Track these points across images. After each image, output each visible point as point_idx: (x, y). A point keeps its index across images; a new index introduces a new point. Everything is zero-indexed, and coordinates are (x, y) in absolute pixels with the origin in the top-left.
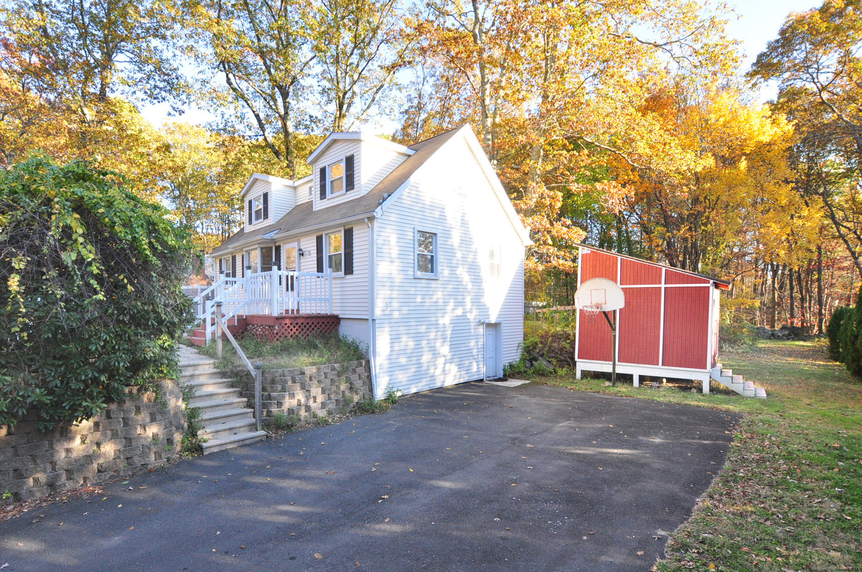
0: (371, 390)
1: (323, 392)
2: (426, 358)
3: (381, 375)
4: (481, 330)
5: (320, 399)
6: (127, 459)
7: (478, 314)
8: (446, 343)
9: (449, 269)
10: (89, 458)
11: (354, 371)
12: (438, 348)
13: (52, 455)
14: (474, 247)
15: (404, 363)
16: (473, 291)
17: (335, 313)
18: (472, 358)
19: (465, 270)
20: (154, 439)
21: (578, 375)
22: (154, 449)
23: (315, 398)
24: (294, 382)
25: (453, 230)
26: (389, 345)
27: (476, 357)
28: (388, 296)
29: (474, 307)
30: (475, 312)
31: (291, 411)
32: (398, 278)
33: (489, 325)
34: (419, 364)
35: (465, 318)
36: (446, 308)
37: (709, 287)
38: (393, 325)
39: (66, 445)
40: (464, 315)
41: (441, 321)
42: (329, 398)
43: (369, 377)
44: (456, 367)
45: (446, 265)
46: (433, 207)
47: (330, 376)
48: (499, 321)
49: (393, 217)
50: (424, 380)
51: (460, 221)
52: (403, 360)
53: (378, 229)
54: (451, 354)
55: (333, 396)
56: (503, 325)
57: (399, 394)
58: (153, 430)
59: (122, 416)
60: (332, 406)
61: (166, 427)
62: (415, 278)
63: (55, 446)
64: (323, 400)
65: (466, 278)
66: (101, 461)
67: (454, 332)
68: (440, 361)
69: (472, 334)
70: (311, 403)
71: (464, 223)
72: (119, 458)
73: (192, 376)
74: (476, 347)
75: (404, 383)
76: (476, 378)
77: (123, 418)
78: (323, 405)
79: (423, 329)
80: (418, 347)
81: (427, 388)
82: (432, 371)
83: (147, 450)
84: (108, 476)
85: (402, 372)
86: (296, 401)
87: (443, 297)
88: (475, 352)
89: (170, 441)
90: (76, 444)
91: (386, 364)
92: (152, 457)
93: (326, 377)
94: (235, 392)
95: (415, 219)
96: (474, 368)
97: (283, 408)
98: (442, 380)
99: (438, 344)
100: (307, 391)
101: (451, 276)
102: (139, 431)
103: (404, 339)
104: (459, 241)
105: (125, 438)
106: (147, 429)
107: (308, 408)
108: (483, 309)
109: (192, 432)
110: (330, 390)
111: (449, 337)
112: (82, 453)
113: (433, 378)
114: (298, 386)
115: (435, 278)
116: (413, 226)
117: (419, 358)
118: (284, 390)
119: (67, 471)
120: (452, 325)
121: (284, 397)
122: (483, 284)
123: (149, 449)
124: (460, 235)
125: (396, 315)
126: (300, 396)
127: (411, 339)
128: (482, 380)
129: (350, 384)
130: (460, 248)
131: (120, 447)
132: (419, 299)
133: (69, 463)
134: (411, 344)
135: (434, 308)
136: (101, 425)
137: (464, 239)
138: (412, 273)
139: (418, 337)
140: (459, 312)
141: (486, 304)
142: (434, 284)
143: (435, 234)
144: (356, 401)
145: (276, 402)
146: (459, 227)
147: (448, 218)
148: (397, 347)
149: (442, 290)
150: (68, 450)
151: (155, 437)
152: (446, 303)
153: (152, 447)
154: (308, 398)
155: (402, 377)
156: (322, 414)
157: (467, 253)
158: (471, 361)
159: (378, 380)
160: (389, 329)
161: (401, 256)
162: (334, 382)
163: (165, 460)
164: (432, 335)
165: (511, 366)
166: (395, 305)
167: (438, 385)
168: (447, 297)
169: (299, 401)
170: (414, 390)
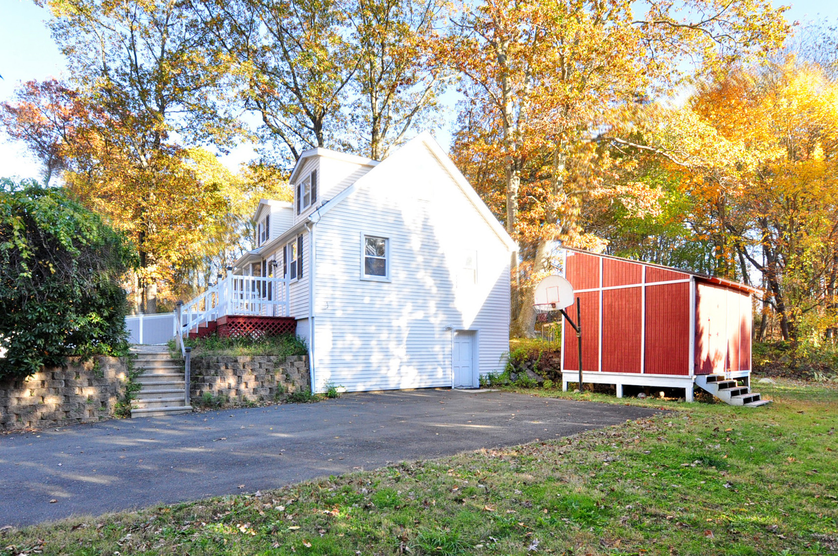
0: (309, 383)
1: (256, 379)
2: (376, 358)
3: (321, 370)
4: (450, 336)
5: (252, 384)
6: (66, 412)
7: (445, 319)
8: (401, 346)
9: (406, 272)
10: (34, 407)
11: (292, 364)
12: (391, 350)
13: (6, 401)
14: (440, 251)
15: (348, 361)
16: (439, 295)
17: (292, 315)
18: (436, 363)
19: (429, 274)
20: (89, 400)
21: (564, 387)
22: (88, 407)
23: (246, 384)
24: (227, 368)
25: (412, 235)
26: (331, 343)
27: (442, 363)
28: (329, 296)
29: (439, 312)
30: (441, 317)
31: (220, 392)
32: (342, 278)
33: (462, 333)
34: (368, 364)
35: (427, 322)
36: (402, 311)
37: (689, 282)
38: (334, 323)
39: (17, 395)
40: (426, 319)
41: (395, 323)
42: (263, 386)
43: (308, 371)
44: (416, 371)
45: (402, 269)
46: (386, 212)
47: (264, 366)
48: (474, 328)
49: (337, 222)
50: (372, 380)
51: (421, 226)
52: (348, 357)
53: (318, 233)
54: (408, 357)
55: (266, 384)
56: (479, 333)
57: (343, 390)
58: (89, 392)
59: (64, 378)
60: (264, 393)
61: (102, 392)
62: (361, 280)
63: (9, 396)
64: (255, 387)
65: (429, 282)
66: (44, 410)
67: (410, 336)
68: (394, 363)
69: (436, 339)
70: (242, 387)
71: (426, 228)
72: (58, 410)
73: (147, 362)
74: (442, 353)
75: (348, 381)
76: (442, 384)
77: (65, 380)
78: (255, 391)
79: (372, 329)
80: (366, 346)
81: (377, 388)
82: (383, 371)
83: (82, 408)
84: (48, 423)
85: (346, 369)
86: (227, 385)
87: (397, 300)
88: (440, 357)
89: (104, 404)
90: (26, 394)
91: (327, 360)
92: (87, 414)
93: (260, 367)
94: (179, 376)
95: (363, 224)
96: (440, 374)
97: (213, 389)
98: (396, 382)
99: (392, 345)
100: (239, 377)
101: (408, 280)
102: (77, 391)
103: (349, 337)
104: (420, 246)
105: (65, 396)
106: (83, 391)
107: (238, 392)
108: (455, 315)
109: (127, 400)
110: (263, 378)
111: (405, 339)
112: (28, 403)
113: (385, 378)
114: (230, 372)
115: (387, 281)
116: (359, 231)
117: (367, 358)
118: (216, 374)
119: (17, 414)
120: (409, 329)
121: (215, 380)
122: (453, 289)
123: (84, 406)
124: (422, 240)
125: (339, 314)
126: (232, 381)
127: (357, 339)
128: (450, 388)
129: (287, 375)
130: (421, 253)
131: (60, 402)
132: (367, 300)
133: (19, 409)
134: (358, 343)
135: (387, 310)
136: (46, 383)
137: (426, 243)
138: (358, 275)
139: (366, 337)
140: (420, 315)
141: (458, 309)
142: (385, 286)
143: (388, 239)
144: (292, 391)
145: (208, 384)
146: (419, 232)
147: (405, 223)
148: (340, 344)
149: (396, 293)
150: (19, 399)
151: (90, 398)
152: (401, 306)
153: (86, 405)
154: (239, 383)
155: (346, 374)
156: (252, 398)
157: (431, 258)
158: (436, 367)
159: (316, 374)
160: (331, 327)
161: (346, 258)
162: (269, 372)
163: (97, 418)
164: (384, 336)
165: (491, 377)
166: (338, 304)
167: (392, 386)
168: (403, 300)
169: (229, 384)
170: (360, 388)
